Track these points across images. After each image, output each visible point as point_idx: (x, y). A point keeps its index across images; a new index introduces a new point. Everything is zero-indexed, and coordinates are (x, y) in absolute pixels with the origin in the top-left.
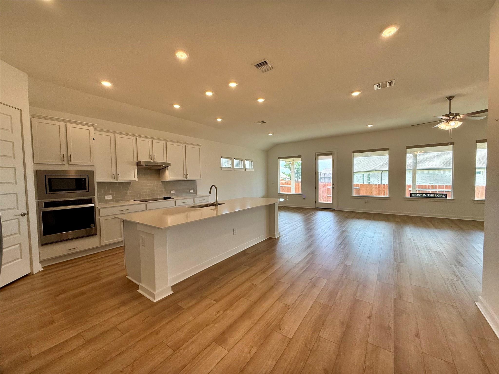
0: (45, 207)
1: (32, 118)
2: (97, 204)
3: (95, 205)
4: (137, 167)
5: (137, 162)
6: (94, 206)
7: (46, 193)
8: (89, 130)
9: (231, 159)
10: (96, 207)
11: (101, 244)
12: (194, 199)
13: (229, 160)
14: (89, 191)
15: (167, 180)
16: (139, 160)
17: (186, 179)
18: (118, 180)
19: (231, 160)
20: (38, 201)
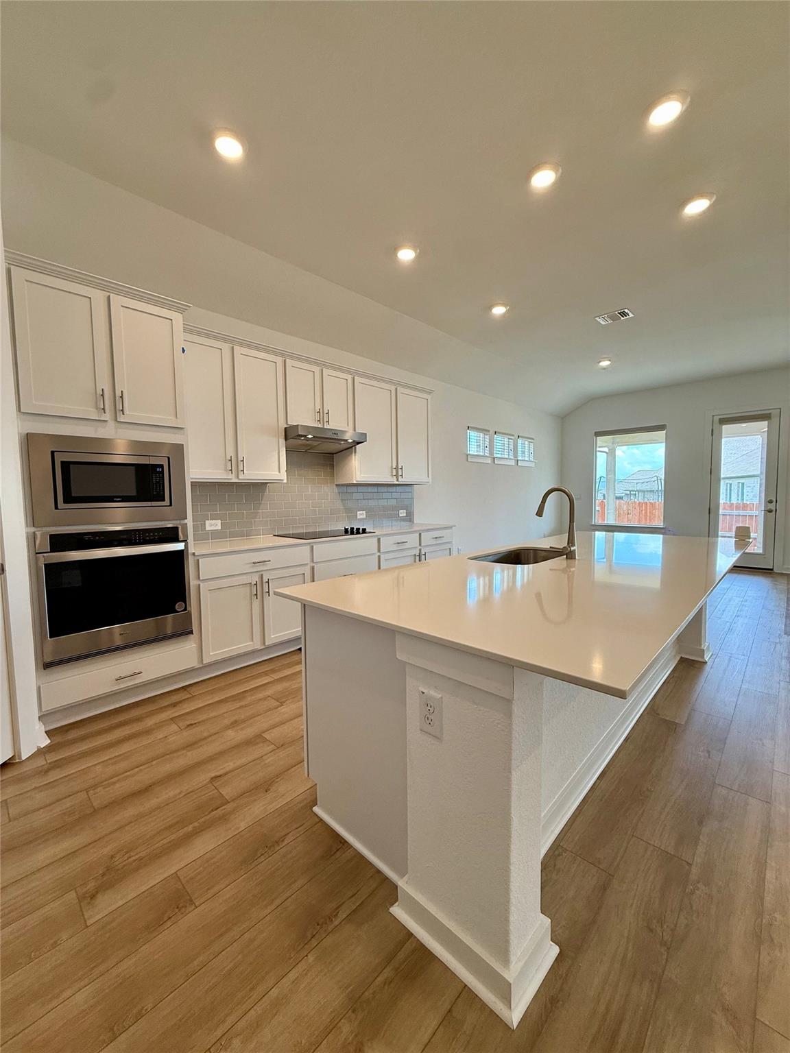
0: (51, 552)
1: (12, 267)
2: (191, 545)
3: (186, 546)
4: (284, 441)
5: (285, 428)
6: (183, 548)
7: (56, 508)
8: (171, 320)
9: (487, 435)
10: (191, 550)
11: (202, 660)
12: (420, 534)
13: (482, 435)
14: (171, 505)
15: (355, 482)
16: (292, 422)
17: (398, 480)
18: (241, 477)
19: (487, 437)
20: (33, 529)
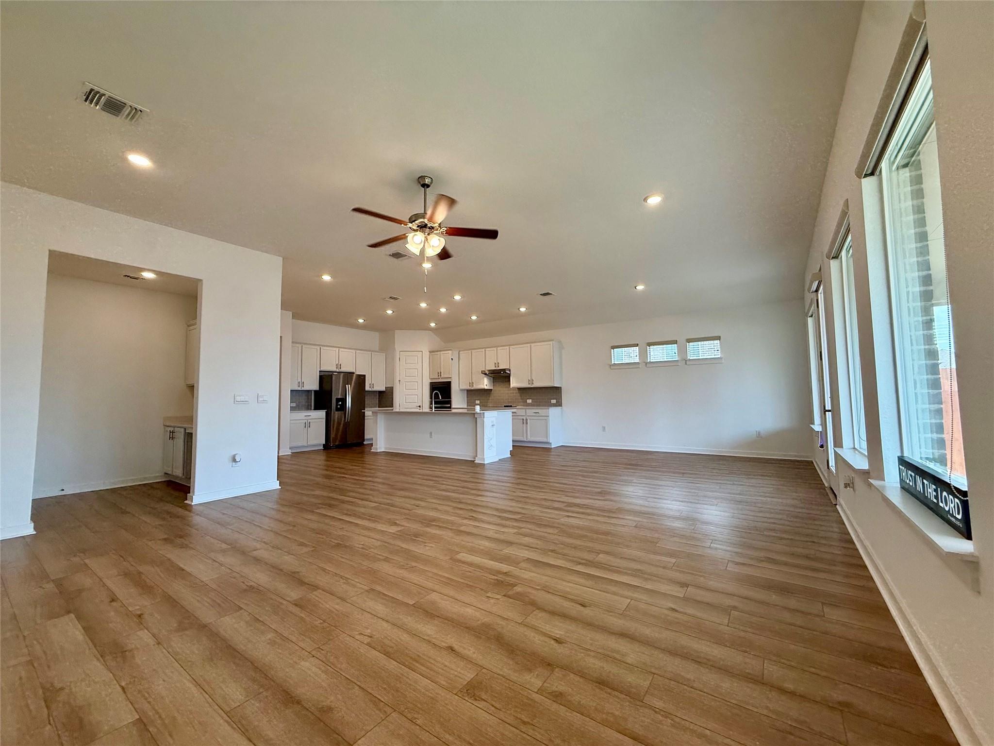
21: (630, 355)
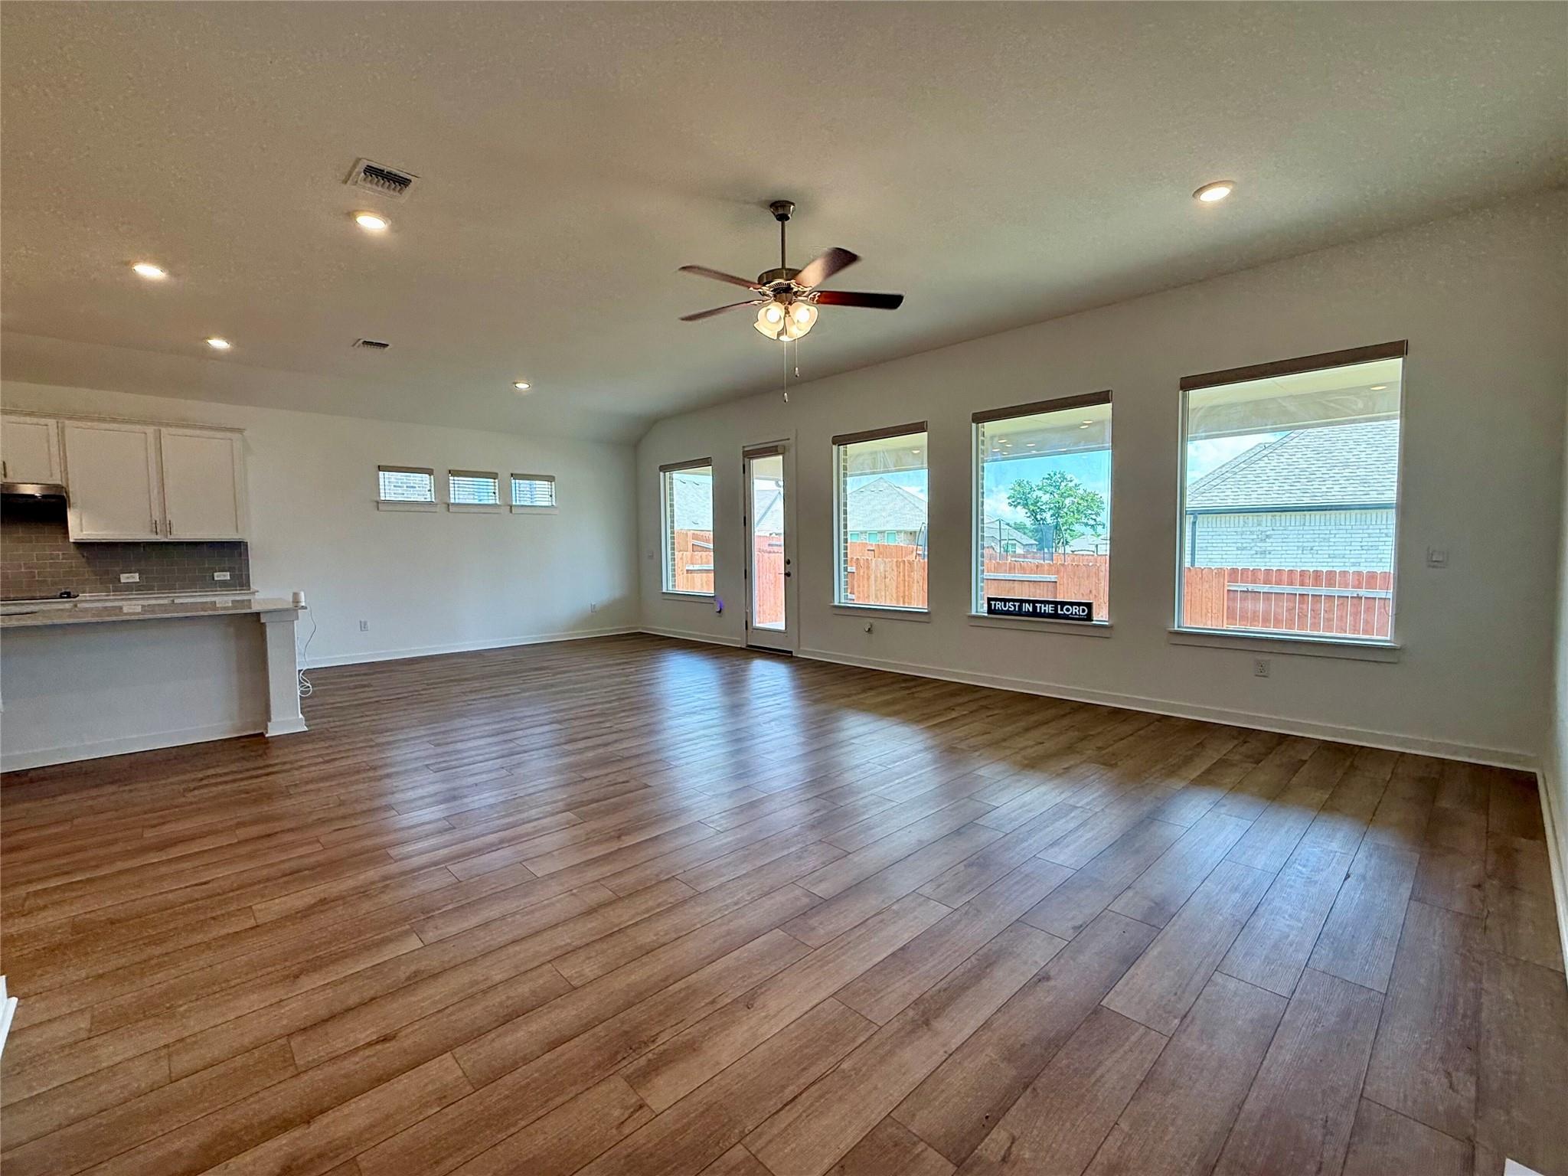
17: (166, 537)
21: (417, 488)
